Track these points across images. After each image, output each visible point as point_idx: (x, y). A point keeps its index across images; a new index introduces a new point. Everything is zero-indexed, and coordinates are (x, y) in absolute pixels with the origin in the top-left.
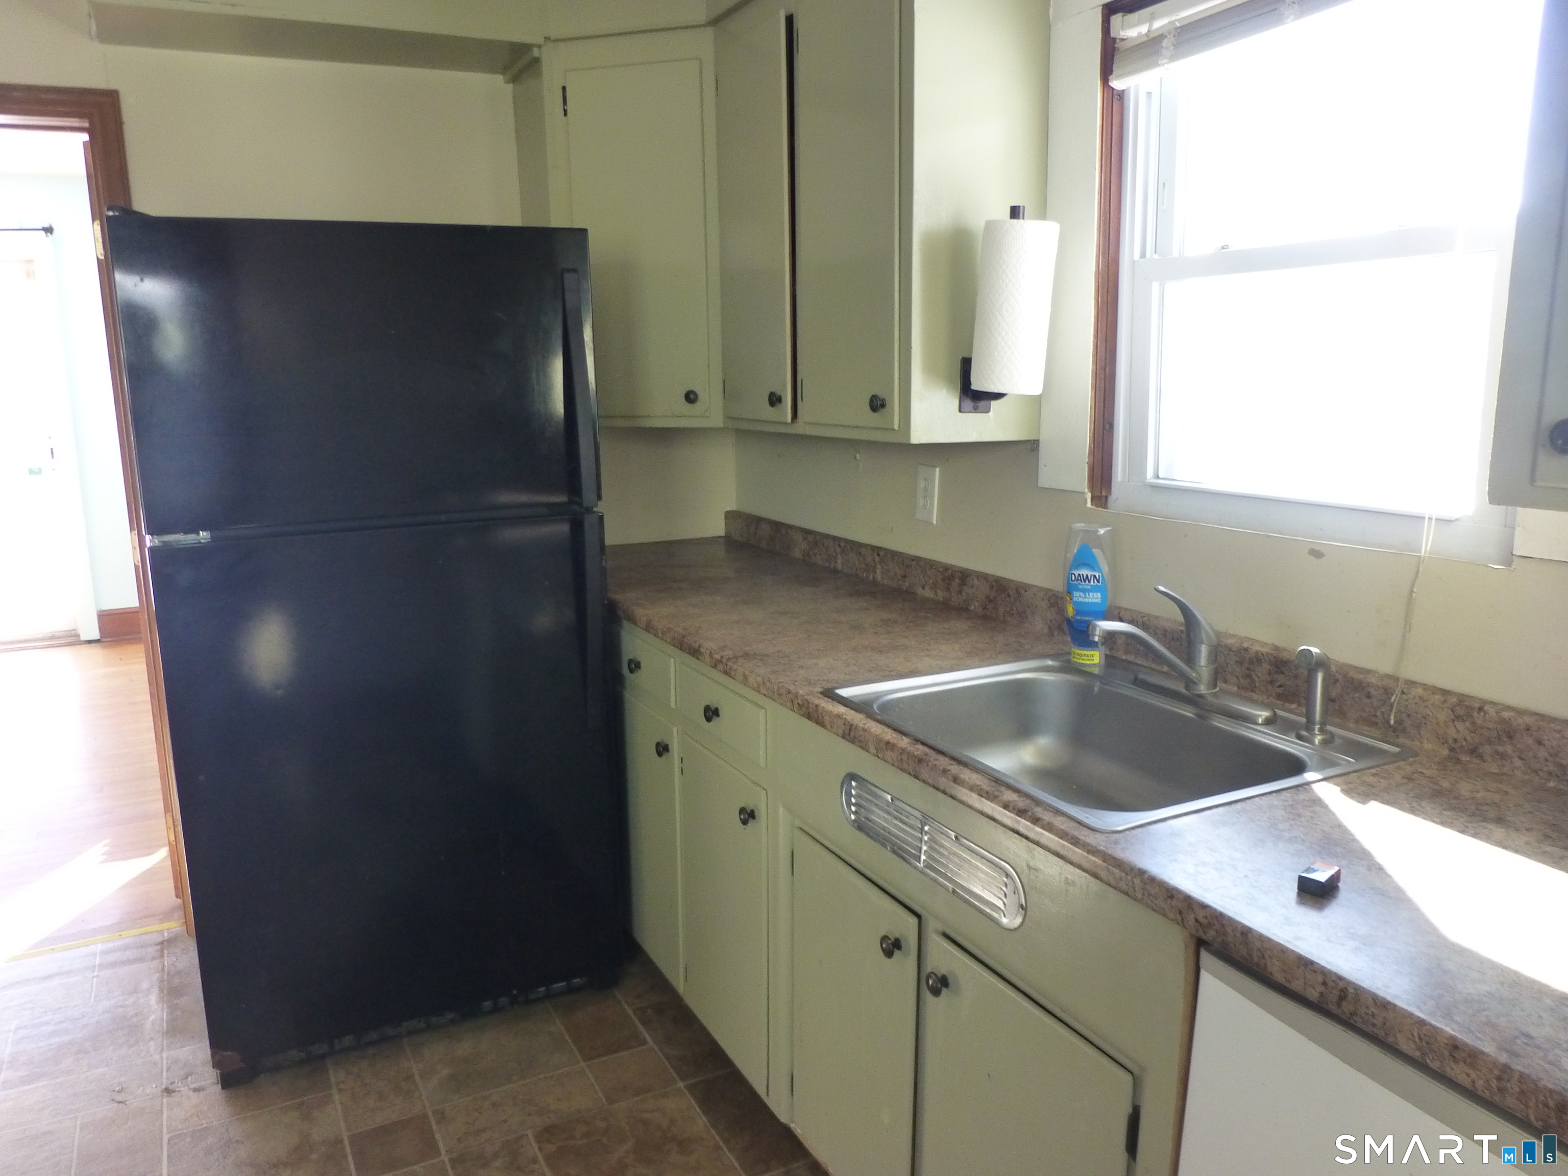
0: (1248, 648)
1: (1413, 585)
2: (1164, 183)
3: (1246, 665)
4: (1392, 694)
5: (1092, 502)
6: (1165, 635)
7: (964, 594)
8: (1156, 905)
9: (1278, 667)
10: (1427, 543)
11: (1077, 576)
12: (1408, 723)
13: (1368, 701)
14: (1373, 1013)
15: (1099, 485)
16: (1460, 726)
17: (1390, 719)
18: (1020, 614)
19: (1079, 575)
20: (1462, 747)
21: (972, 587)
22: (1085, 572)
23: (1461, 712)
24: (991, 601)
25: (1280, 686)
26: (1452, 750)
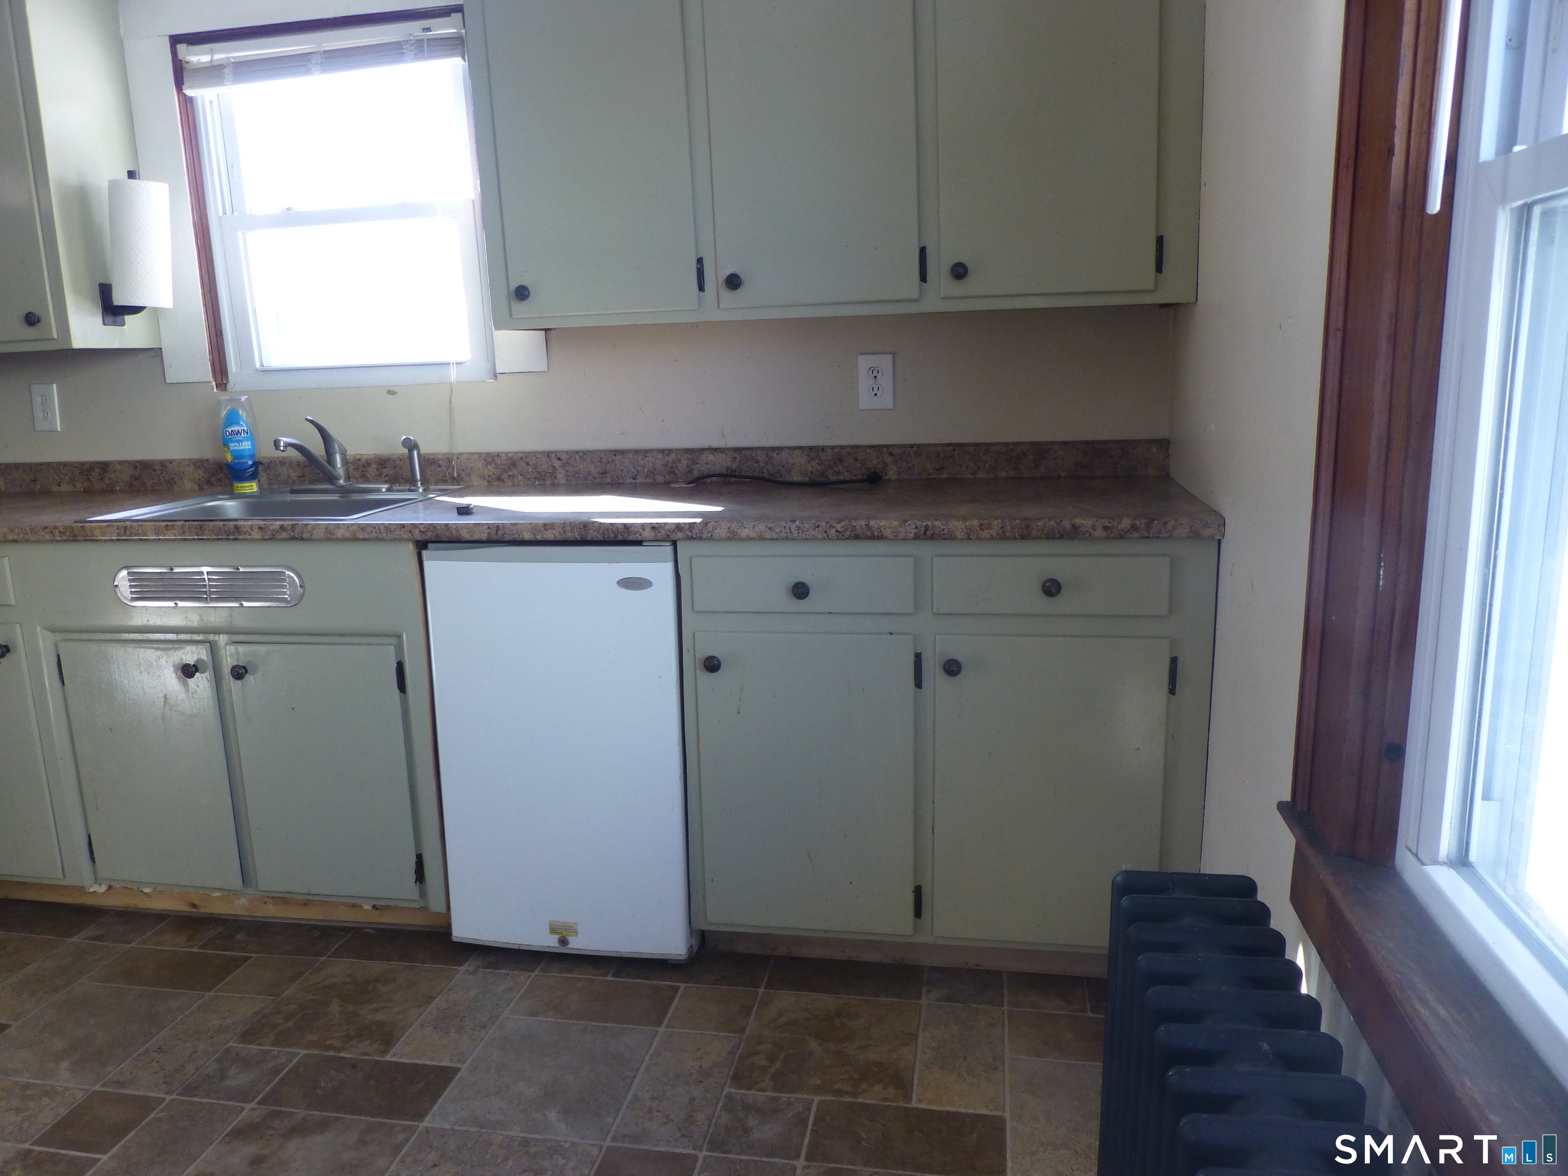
0: (360, 458)
1: (451, 399)
2: (232, 164)
3: (361, 469)
4: (452, 462)
5: (217, 388)
6: (299, 465)
7: (107, 480)
8: (396, 535)
9: (382, 465)
10: (453, 374)
11: (230, 432)
12: (463, 474)
13: (439, 469)
14: (512, 529)
15: (220, 376)
16: (490, 467)
17: (454, 474)
18: (167, 482)
19: (232, 431)
20: (493, 478)
21: (115, 472)
22: (236, 428)
23: (489, 460)
24: (137, 479)
25: (386, 476)
26: (488, 482)
